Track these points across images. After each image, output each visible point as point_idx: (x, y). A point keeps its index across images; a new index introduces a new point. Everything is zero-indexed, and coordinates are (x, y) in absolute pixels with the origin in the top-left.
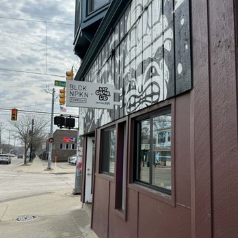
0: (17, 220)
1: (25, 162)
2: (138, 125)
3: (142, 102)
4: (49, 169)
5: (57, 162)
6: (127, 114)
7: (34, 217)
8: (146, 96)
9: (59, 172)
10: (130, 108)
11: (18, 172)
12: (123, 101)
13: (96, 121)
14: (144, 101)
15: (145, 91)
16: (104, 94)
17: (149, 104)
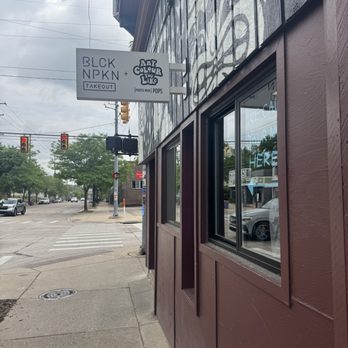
0: (46, 296)
1: (85, 207)
2: (216, 127)
3: (217, 73)
4: (116, 216)
5: (127, 206)
6: (193, 107)
7: (71, 292)
8: (224, 55)
9: (128, 220)
10: (197, 93)
11: (73, 221)
12: (188, 84)
13: (156, 134)
14: (219, 69)
15: (222, 44)
16: (151, 73)
17: (228, 70)
